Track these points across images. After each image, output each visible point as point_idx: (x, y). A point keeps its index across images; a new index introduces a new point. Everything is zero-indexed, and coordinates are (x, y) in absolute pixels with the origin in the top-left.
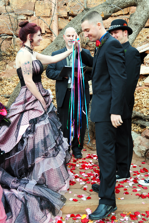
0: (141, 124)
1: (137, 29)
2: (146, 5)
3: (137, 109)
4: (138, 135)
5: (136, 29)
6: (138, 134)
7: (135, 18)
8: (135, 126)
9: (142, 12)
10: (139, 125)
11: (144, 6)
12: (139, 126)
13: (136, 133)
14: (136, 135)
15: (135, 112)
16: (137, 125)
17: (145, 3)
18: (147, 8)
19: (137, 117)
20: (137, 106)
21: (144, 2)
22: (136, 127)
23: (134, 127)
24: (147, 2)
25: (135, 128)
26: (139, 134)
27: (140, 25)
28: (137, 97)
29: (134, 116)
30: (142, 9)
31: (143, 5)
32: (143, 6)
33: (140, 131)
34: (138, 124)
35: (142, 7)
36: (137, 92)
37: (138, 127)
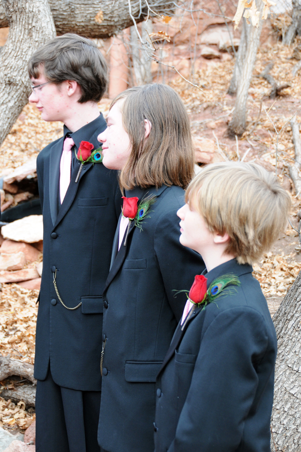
0: (27, 401)
1: (15, 96)
2: (38, 24)
3: (20, 350)
4: (15, 437)
5: (10, 97)
6: (14, 433)
7: (7, 62)
8: (9, 406)
9: (25, 46)
10: (19, 404)
11: (30, 27)
12: (21, 406)
13: (7, 431)
14: (8, 439)
15: (9, 361)
16: (16, 404)
17: (35, 20)
18: (40, 35)
19: (14, 376)
20: (21, 340)
21: (30, 15)
22: (10, 411)
23: (6, 409)
24: (39, 17)
25: (6, 415)
26: (18, 434)
27: (23, 86)
28: (27, 310)
29: (5, 374)
30: (26, 36)
31: (29, 24)
32: (27, 26)
33: (22, 422)
34: (18, 401)
35: (27, 31)
36: (28, 294)
37: (17, 409)
